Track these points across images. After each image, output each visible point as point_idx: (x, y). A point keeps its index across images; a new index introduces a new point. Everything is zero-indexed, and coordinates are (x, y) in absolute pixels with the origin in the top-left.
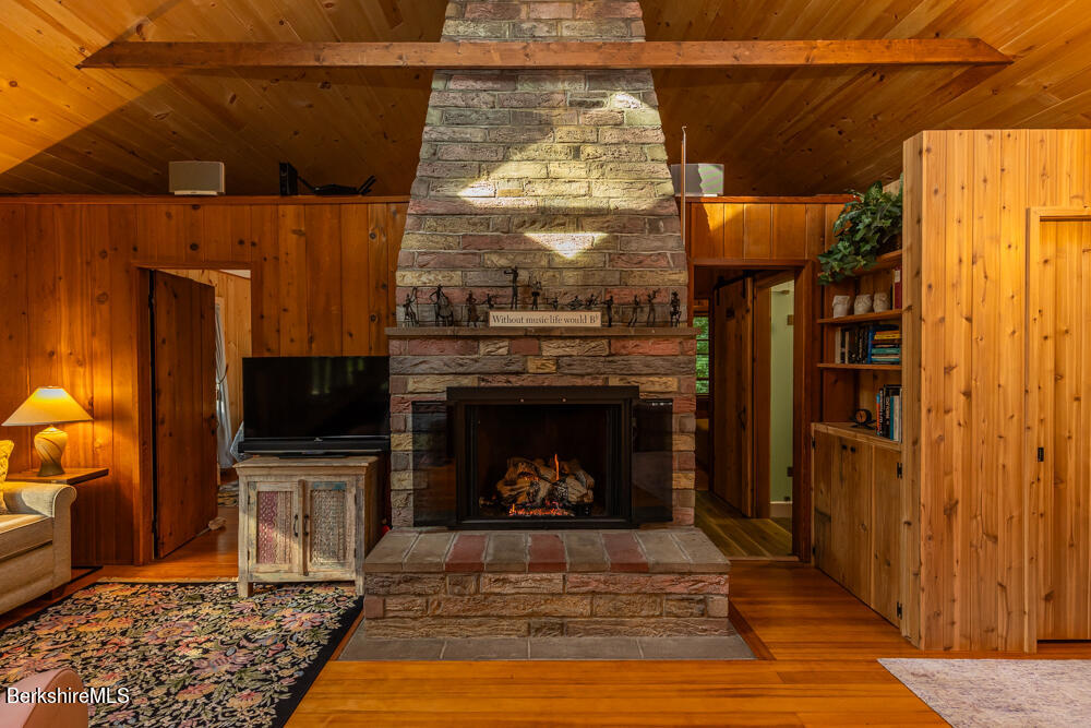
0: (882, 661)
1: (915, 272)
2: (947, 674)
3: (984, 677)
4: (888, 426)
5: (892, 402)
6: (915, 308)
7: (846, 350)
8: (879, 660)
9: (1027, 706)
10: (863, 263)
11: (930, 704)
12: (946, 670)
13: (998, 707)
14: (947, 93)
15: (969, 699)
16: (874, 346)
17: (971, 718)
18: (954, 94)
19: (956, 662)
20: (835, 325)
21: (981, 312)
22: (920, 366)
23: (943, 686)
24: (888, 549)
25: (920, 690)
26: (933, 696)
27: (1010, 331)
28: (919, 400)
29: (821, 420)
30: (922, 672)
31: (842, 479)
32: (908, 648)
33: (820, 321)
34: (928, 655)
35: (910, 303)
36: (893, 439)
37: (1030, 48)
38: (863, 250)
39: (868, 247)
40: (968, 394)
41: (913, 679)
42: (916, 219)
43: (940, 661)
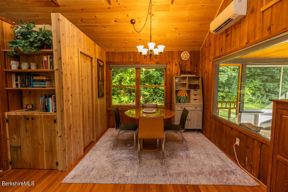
0: (63, 182)
1: (59, 58)
2: (77, 172)
3: (83, 166)
4: (47, 108)
5: (48, 100)
6: (60, 69)
7: (19, 82)
8: (62, 182)
9: (94, 166)
10: (35, 50)
11: (82, 182)
12: (77, 171)
13: (91, 171)
14: (39, 4)
15: (86, 174)
16: (33, 81)
17: (90, 178)
18: (41, 6)
19: (76, 167)
20: (12, 73)
21: (73, 73)
22: (63, 88)
23: (80, 176)
24: (51, 147)
25: (77, 181)
26: (81, 180)
27: (77, 79)
28: (63, 98)
29: (9, 111)
30: (73, 176)
31: (26, 130)
32: (65, 173)
33: (5, 70)
34: (70, 171)
35: (57, 68)
36: (49, 112)
37: (64, 6)
38: (35, 45)
39: (36, 45)
40: (72, 95)
41: (73, 180)
42: (58, 41)
43: (73, 170)
